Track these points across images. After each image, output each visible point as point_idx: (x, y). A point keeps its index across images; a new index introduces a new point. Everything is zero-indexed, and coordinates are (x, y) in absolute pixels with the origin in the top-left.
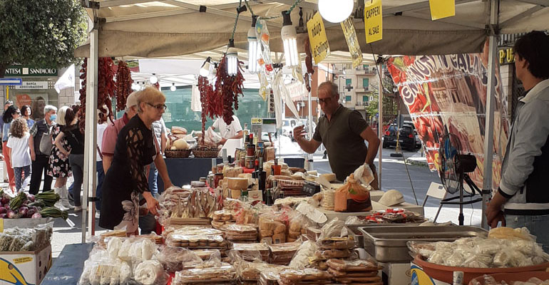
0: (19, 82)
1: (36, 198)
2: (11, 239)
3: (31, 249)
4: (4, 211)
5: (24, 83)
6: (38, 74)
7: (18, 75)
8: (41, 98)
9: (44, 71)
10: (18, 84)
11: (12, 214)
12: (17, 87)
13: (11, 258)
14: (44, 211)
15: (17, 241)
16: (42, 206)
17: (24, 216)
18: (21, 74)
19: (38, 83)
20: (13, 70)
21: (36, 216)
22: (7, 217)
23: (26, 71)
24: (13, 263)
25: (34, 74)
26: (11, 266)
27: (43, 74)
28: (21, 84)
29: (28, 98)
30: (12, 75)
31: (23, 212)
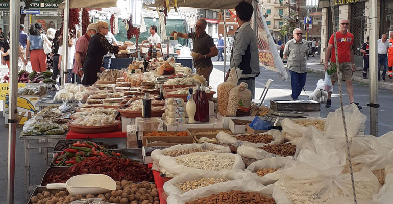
0: (38, 12)
1: (42, 74)
2: (29, 90)
3: (37, 94)
4: (26, 80)
5: (41, 13)
6: (50, 7)
7: (38, 7)
8: (52, 22)
9: (55, 5)
10: (37, 13)
11: (29, 81)
12: (37, 15)
13: (28, 98)
14: (45, 80)
15: (31, 90)
16: (44, 78)
17: (35, 82)
18: (40, 7)
19: (51, 13)
20: (34, 4)
21: (41, 82)
22: (27, 82)
23: (42, 5)
24: (29, 100)
25: (48, 7)
26: (28, 101)
27: (54, 7)
28: (39, 13)
29: (44, 22)
30: (34, 7)
31: (35, 80)
